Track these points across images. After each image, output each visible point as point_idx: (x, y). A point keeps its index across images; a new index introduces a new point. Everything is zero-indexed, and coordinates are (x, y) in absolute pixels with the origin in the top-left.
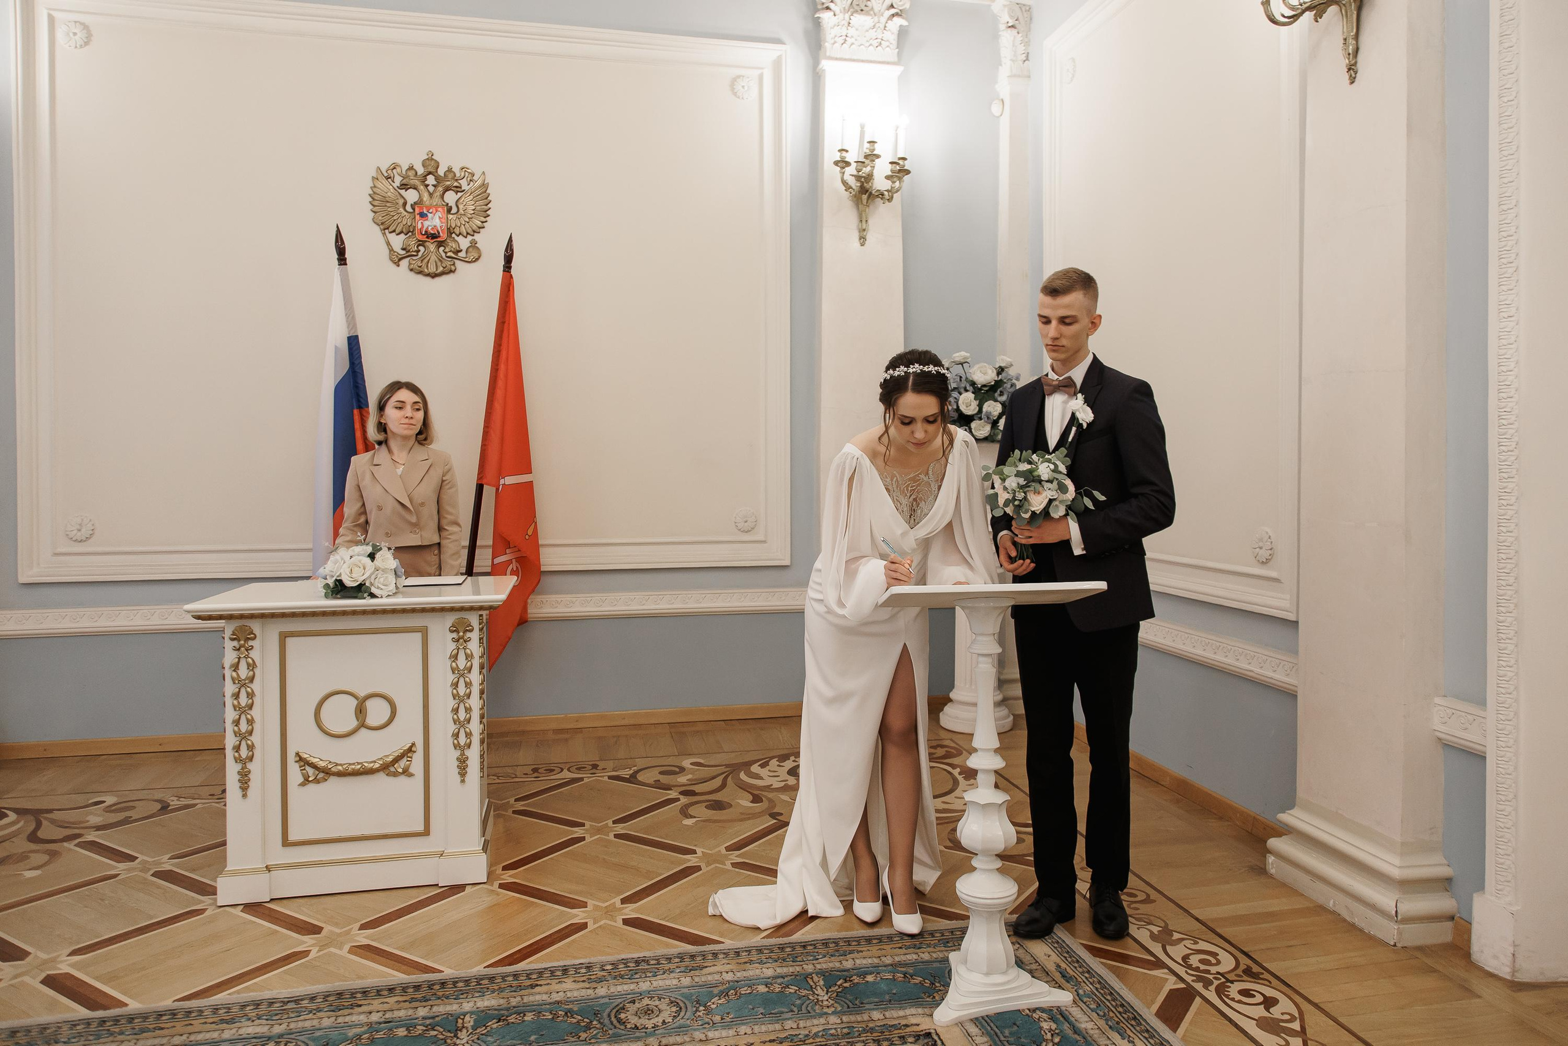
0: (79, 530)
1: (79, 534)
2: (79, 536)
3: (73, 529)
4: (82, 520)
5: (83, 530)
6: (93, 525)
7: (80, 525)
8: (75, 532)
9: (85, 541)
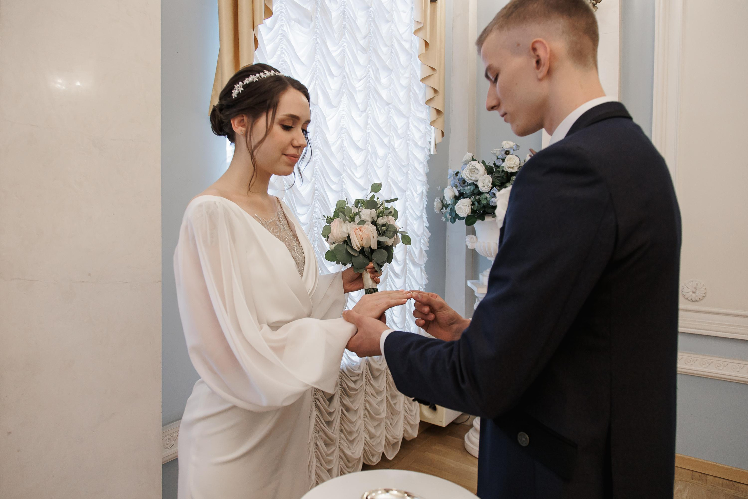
0: (694, 292)
1: (694, 295)
2: (694, 296)
3: (689, 290)
4: (697, 284)
5: (698, 293)
6: (705, 289)
7: (695, 288)
8: (691, 293)
9: (698, 301)
